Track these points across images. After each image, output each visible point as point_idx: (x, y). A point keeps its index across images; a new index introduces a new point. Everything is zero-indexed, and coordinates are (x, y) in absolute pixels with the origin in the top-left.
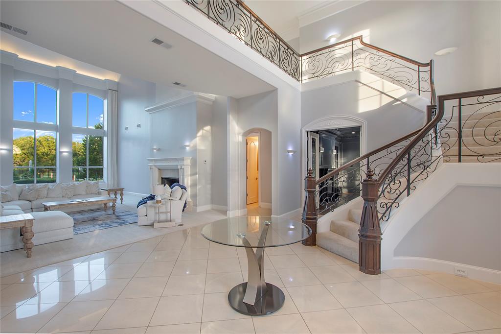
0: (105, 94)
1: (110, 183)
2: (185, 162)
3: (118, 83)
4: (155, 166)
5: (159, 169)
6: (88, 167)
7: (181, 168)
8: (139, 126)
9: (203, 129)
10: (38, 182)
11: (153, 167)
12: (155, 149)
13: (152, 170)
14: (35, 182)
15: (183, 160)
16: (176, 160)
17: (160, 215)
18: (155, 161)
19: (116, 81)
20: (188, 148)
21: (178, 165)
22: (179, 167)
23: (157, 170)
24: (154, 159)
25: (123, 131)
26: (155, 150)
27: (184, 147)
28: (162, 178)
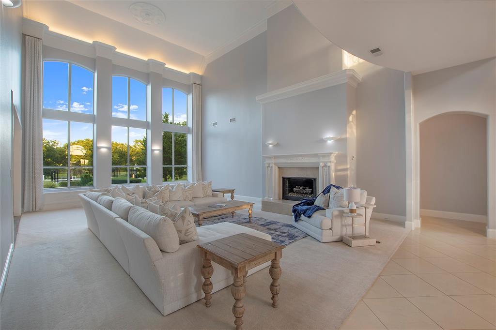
0: (189, 89)
3: (201, 77)
5: (279, 168)
6: (173, 166)
7: (324, 166)
8: (232, 120)
10: (131, 182)
11: (273, 165)
12: (271, 144)
13: (270, 168)
14: (128, 182)
15: (330, 156)
16: (316, 156)
17: (347, 228)
19: (200, 74)
20: (330, 142)
21: (318, 163)
22: (320, 165)
23: (276, 168)
24: (275, 156)
25: (210, 127)
26: (271, 146)
27: (323, 141)
28: (283, 178)
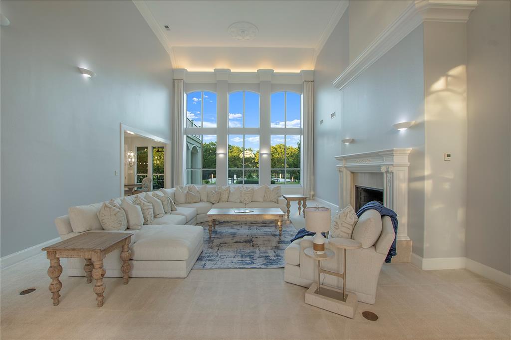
0: (300, 88)
1: (305, 188)
2: (396, 158)
3: (314, 72)
4: (346, 167)
5: (352, 173)
6: (285, 169)
7: (387, 172)
8: (333, 115)
9: (447, 76)
11: (344, 170)
12: (347, 141)
13: (341, 173)
14: (243, 182)
15: (392, 155)
18: (346, 159)
19: (313, 69)
21: (380, 166)
22: (383, 169)
23: (349, 173)
24: (344, 157)
26: (347, 143)
28: (357, 188)
